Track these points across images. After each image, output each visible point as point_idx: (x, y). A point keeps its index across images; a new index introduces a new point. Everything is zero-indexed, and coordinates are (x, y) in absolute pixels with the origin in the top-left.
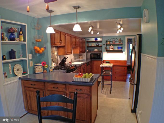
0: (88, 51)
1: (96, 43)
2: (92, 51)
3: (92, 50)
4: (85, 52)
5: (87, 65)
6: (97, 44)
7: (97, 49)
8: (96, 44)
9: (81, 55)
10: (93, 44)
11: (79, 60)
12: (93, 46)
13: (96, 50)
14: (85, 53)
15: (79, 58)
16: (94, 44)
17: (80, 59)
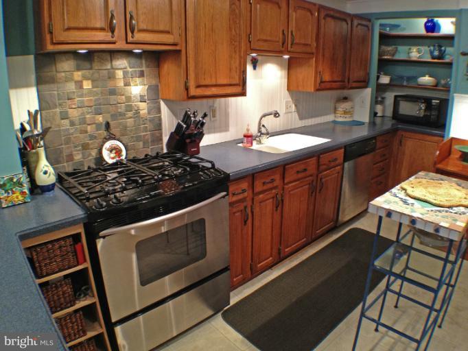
0: (391, 80)
1: (432, 48)
2: (405, 83)
3: (409, 79)
4: (366, 87)
5: (346, 158)
6: (436, 53)
7: (430, 76)
8: (431, 53)
9: (345, 99)
10: (414, 49)
11: (334, 122)
12: (414, 59)
13: (426, 80)
14: (368, 93)
15: (335, 109)
16: (419, 52)
17: (340, 120)
